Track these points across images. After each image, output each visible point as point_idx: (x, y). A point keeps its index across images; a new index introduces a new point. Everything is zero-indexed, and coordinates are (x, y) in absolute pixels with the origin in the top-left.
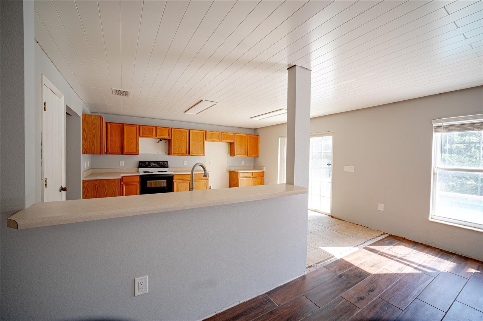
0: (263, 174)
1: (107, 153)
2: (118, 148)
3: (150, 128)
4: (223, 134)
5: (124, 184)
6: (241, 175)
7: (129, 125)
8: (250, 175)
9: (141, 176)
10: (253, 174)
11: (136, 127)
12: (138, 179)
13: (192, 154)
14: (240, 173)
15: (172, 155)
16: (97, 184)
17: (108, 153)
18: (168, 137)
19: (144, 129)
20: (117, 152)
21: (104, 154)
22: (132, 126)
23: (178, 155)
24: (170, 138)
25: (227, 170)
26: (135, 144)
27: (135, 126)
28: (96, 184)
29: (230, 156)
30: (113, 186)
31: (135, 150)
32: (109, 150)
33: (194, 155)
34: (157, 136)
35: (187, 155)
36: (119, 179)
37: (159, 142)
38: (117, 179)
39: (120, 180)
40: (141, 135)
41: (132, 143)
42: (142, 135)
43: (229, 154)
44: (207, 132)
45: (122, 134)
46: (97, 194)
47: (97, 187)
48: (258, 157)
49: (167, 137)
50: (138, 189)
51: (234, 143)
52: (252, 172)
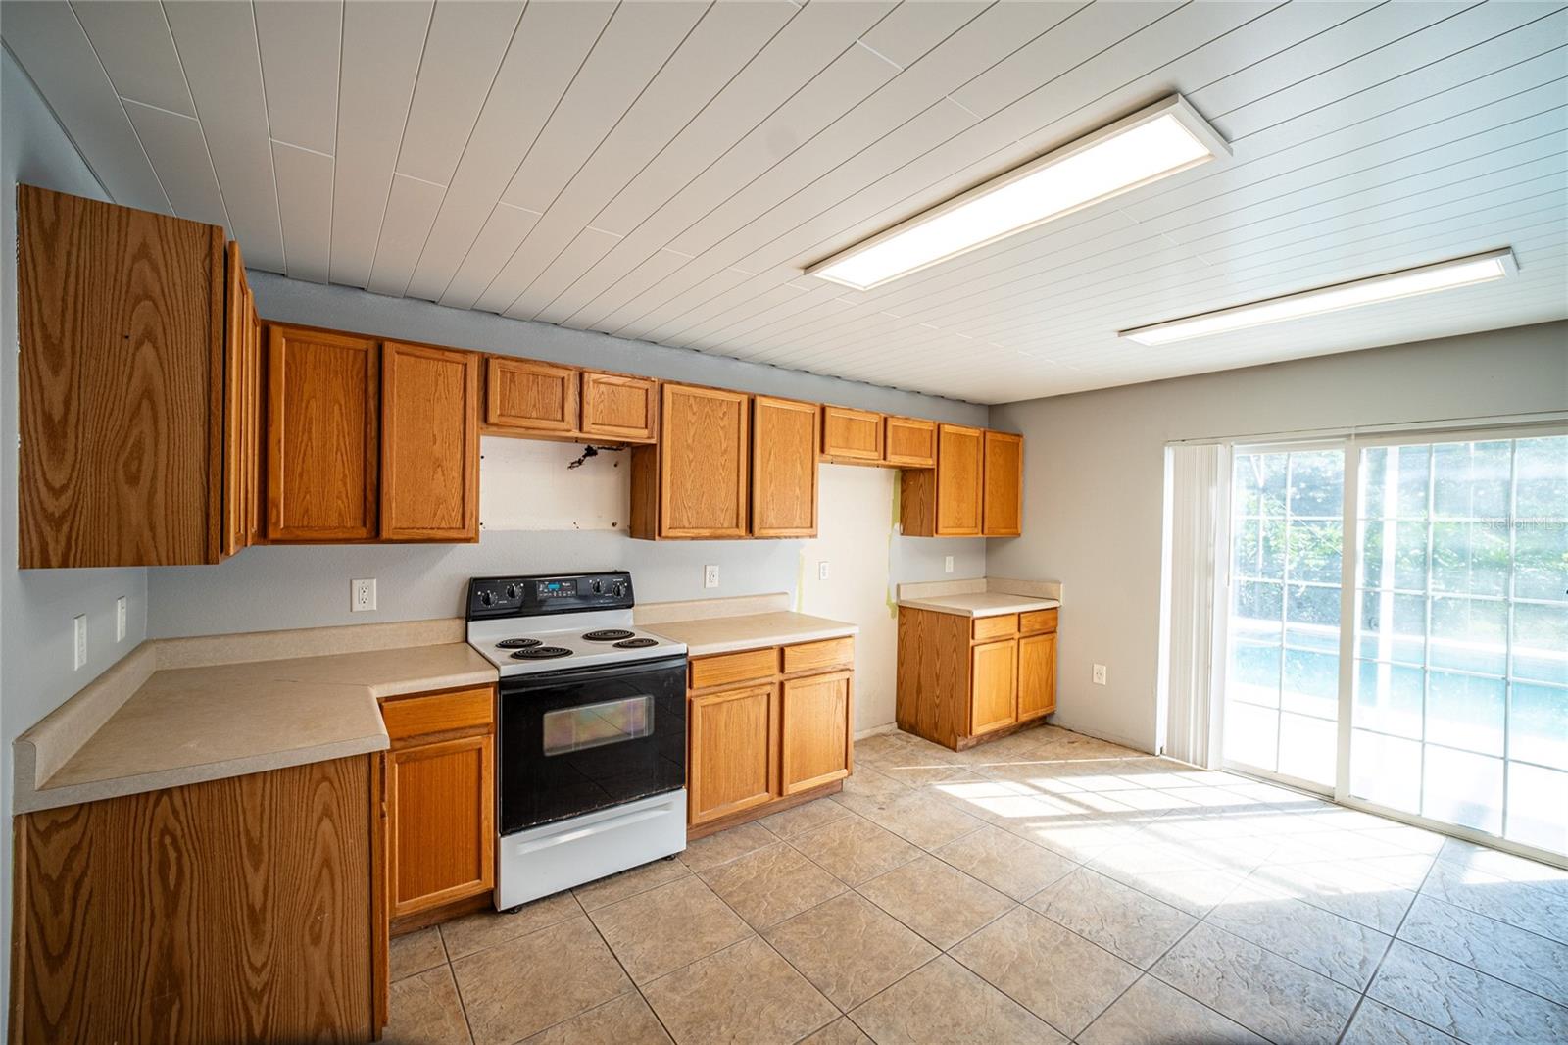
0: (1056, 618)
1: (263, 535)
2: (342, 495)
3: (546, 376)
4: (894, 426)
5: (393, 756)
6: (982, 632)
7: (418, 351)
8: (1010, 627)
9: (503, 684)
10: (1024, 622)
11: (466, 365)
12: (486, 710)
13: (765, 533)
14: (977, 622)
15: (667, 538)
16: (172, 823)
17: (272, 535)
18: (645, 433)
19: (512, 380)
20: (335, 524)
21: (243, 542)
22: (437, 354)
23: (693, 539)
24: (653, 441)
25: (888, 602)
26: (456, 474)
27: (457, 357)
28: (165, 831)
29: (904, 533)
30: (320, 821)
31: (456, 514)
32: (280, 517)
33: (772, 533)
34: (585, 429)
35: (740, 538)
36: (370, 755)
37: (580, 462)
38: (356, 757)
39: (376, 761)
40: (493, 418)
41: (438, 464)
42: (501, 415)
43: (897, 526)
44: (828, 410)
45: (372, 404)
46: (171, 911)
47: (172, 855)
48: (1019, 535)
49: (640, 436)
50: (484, 773)
51: (933, 469)
52: (1019, 614)
